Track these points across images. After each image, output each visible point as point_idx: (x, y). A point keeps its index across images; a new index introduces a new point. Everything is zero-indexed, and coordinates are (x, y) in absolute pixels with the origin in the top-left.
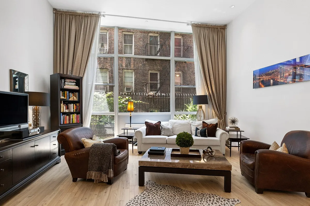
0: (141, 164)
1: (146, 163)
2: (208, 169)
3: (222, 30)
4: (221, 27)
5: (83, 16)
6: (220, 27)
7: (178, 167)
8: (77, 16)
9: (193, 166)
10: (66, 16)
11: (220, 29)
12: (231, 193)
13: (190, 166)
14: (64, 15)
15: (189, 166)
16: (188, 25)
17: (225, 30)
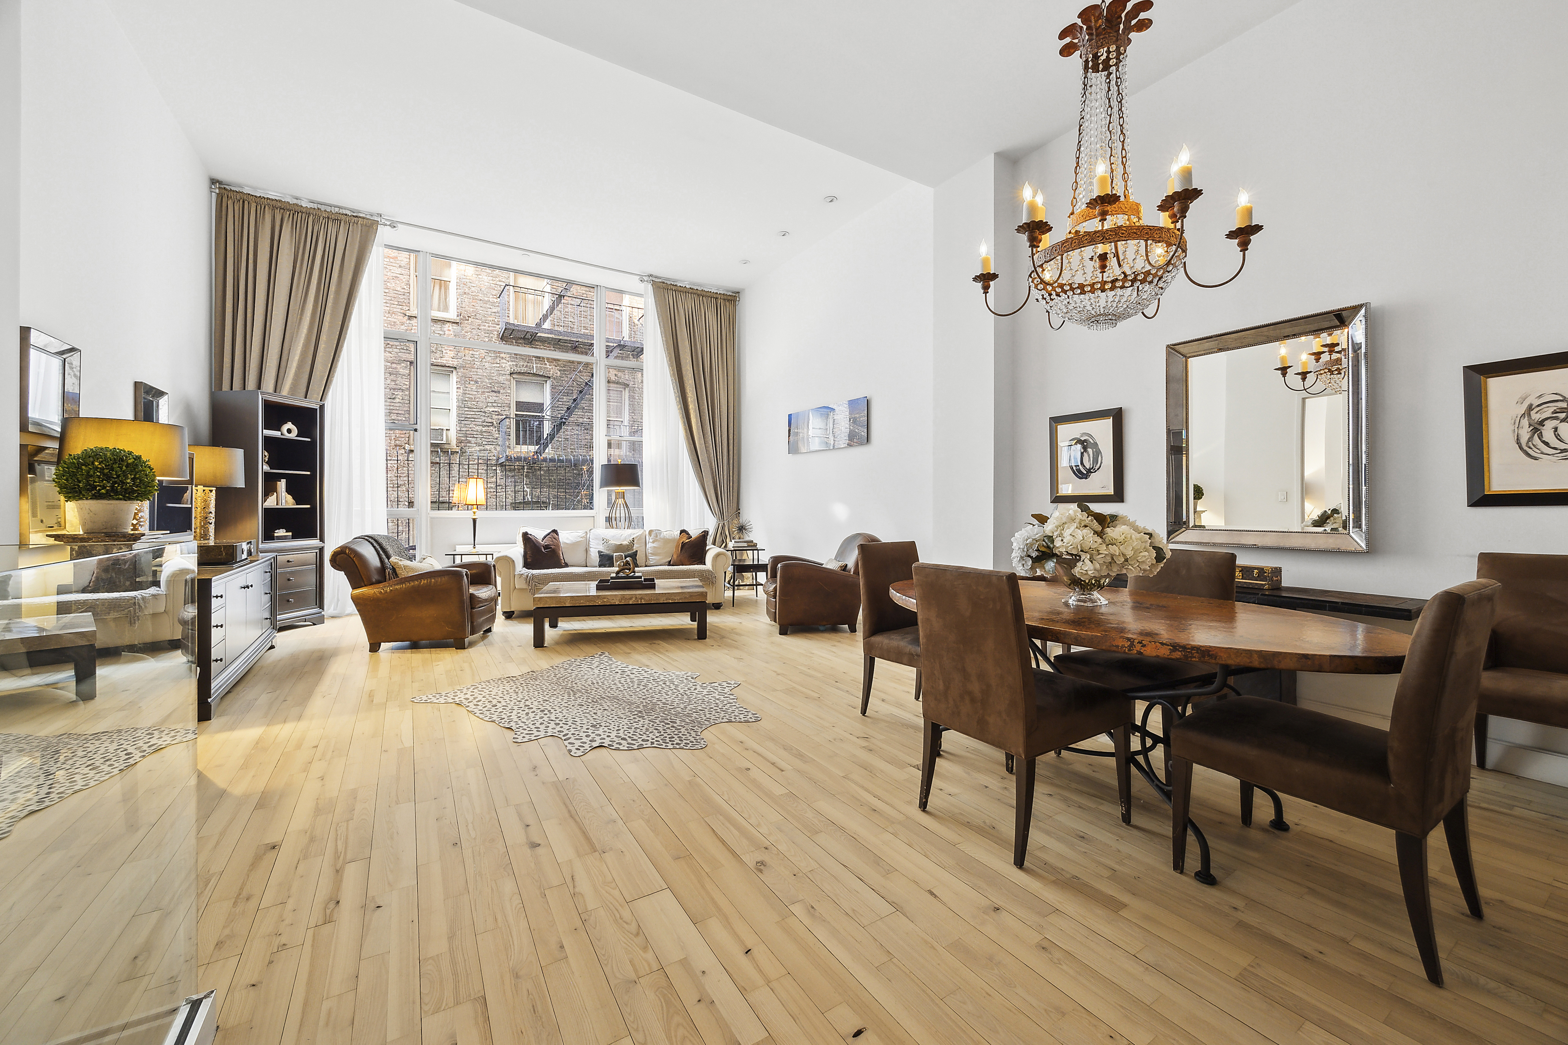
0: (538, 603)
1: (548, 600)
2: (668, 601)
3: (727, 303)
4: (725, 297)
5: (321, 218)
6: (722, 297)
7: (612, 602)
8: (300, 214)
9: (641, 599)
10: (259, 207)
11: (722, 301)
12: (707, 640)
13: (636, 598)
14: (253, 205)
15: (634, 599)
16: (641, 281)
17: (735, 306)
